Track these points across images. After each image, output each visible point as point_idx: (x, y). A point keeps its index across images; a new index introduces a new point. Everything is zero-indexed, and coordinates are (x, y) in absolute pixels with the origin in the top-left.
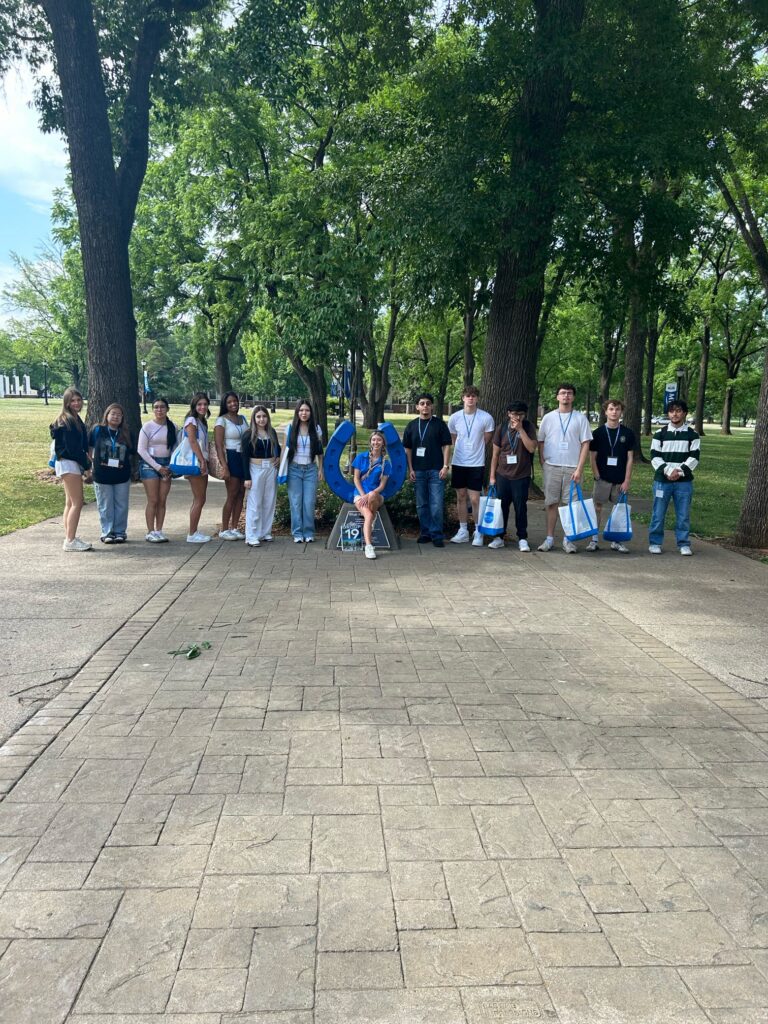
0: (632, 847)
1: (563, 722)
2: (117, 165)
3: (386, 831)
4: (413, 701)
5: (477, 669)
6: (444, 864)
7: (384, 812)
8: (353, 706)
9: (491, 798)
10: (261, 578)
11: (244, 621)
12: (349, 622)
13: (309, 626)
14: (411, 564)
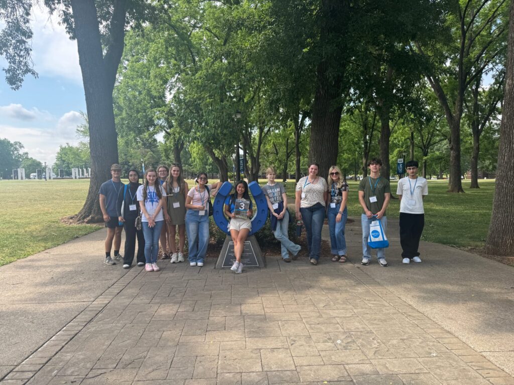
10: (158, 303)
11: (120, 365)
12: (218, 363)
13: (179, 372)
14: (273, 281)
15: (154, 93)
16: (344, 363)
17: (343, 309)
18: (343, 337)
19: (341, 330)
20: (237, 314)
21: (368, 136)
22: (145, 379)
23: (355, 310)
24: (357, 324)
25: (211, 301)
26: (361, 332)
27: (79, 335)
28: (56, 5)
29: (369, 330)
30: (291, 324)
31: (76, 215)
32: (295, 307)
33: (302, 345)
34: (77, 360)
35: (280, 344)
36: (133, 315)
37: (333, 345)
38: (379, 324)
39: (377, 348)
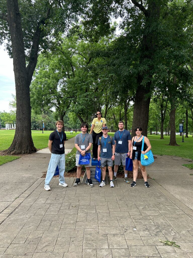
10: (50, 203)
11: (27, 242)
12: (83, 242)
13: (60, 247)
14: (114, 192)
15: (51, 86)
16: (156, 245)
17: (154, 210)
18: (154, 228)
19: (152, 223)
20: (93, 212)
21: (163, 111)
22: (41, 252)
23: (160, 211)
24: (162, 220)
25: (79, 203)
26: (164, 225)
27: (4, 222)
28: (3, 40)
29: (169, 224)
30: (124, 219)
31: (6, 150)
32: (126, 208)
33: (131, 233)
34: (3, 238)
35: (118, 231)
36: (35, 210)
37: (149, 233)
38: (175, 221)
39: (174, 236)
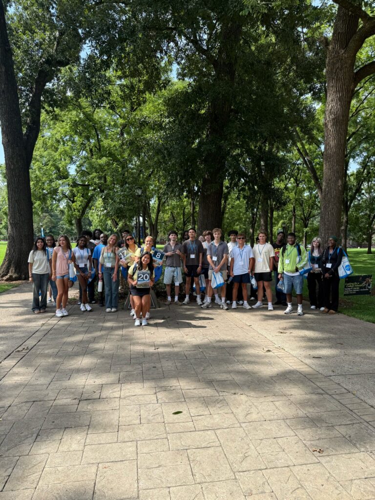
0: (273, 468)
1: (236, 396)
2: (24, 132)
3: (139, 470)
4: (160, 390)
5: (194, 369)
6: (171, 489)
7: (139, 458)
8: (128, 394)
9: (198, 443)
